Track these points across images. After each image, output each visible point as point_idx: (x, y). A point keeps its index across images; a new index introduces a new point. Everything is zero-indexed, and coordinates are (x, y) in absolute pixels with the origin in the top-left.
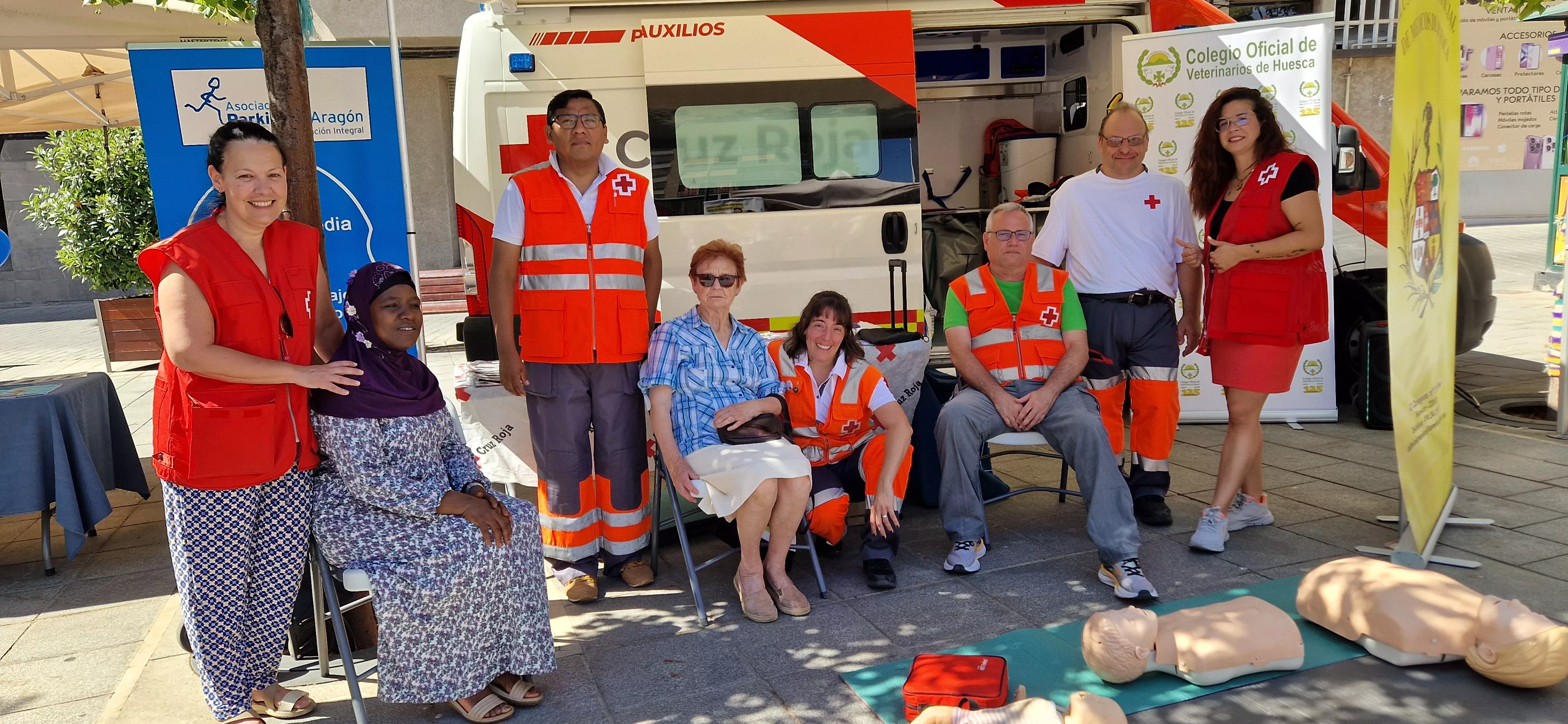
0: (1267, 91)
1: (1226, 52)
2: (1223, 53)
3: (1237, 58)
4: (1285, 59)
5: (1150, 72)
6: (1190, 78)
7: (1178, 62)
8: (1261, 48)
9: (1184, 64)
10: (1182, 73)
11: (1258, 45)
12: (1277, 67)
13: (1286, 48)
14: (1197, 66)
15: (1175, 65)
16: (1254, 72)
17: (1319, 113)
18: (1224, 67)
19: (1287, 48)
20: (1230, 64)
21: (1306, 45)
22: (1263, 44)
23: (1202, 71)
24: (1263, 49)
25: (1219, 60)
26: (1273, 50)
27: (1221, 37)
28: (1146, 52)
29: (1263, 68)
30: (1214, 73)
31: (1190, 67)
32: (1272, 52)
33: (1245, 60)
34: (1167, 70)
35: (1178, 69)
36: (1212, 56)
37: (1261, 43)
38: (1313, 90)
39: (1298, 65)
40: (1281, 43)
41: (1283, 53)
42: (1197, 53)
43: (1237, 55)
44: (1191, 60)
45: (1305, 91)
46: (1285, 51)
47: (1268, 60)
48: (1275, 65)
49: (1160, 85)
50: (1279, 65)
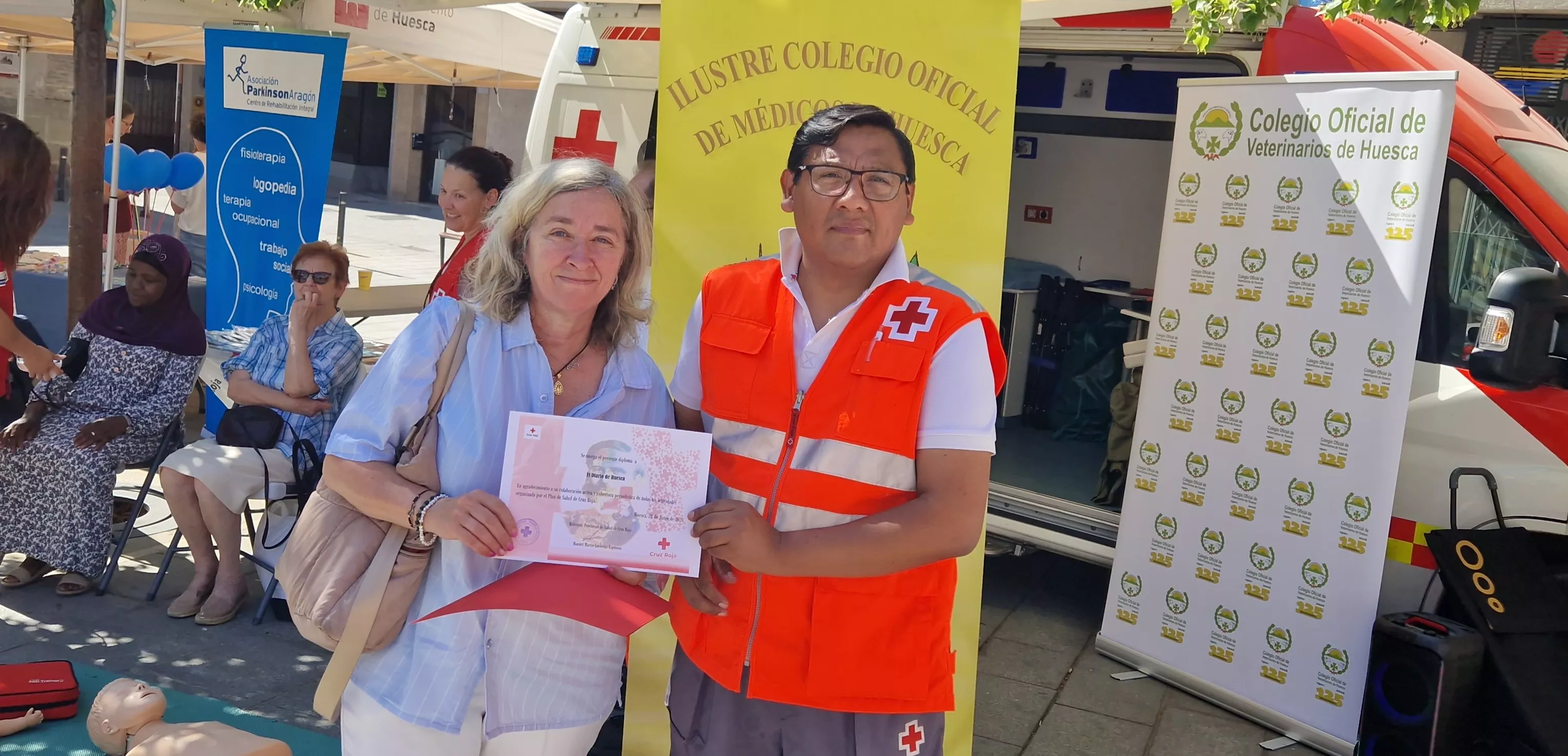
0: (1346, 189)
1: (1301, 118)
2: (1298, 120)
3: (1314, 130)
4: (1380, 140)
5: (1205, 135)
6: (1250, 153)
7: (1240, 125)
8: (1348, 117)
9: (1246, 132)
10: (1242, 143)
11: (1345, 113)
12: (1365, 152)
13: (1382, 123)
14: (1262, 136)
15: (1235, 130)
16: (1333, 156)
17: (1410, 237)
18: (1296, 142)
19: (1384, 123)
20: (1305, 138)
21: (1410, 122)
22: (1352, 113)
23: (1266, 144)
24: (1351, 120)
25: (1291, 131)
26: (1365, 123)
27: (1299, 96)
28: (1203, 106)
29: (1346, 150)
30: (1282, 148)
31: (1253, 135)
32: (1362, 127)
33: (1325, 136)
34: (1223, 135)
35: (1237, 136)
36: (1283, 123)
37: (1350, 109)
38: (1409, 198)
39: (1395, 153)
40: (1377, 114)
41: (1378, 131)
42: (1265, 116)
43: (1315, 127)
44: (1256, 126)
45: (1399, 198)
46: (1380, 127)
47: (1355, 138)
48: (1363, 149)
49: (1212, 158)
50: (1369, 149)
